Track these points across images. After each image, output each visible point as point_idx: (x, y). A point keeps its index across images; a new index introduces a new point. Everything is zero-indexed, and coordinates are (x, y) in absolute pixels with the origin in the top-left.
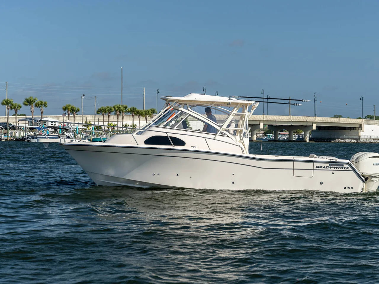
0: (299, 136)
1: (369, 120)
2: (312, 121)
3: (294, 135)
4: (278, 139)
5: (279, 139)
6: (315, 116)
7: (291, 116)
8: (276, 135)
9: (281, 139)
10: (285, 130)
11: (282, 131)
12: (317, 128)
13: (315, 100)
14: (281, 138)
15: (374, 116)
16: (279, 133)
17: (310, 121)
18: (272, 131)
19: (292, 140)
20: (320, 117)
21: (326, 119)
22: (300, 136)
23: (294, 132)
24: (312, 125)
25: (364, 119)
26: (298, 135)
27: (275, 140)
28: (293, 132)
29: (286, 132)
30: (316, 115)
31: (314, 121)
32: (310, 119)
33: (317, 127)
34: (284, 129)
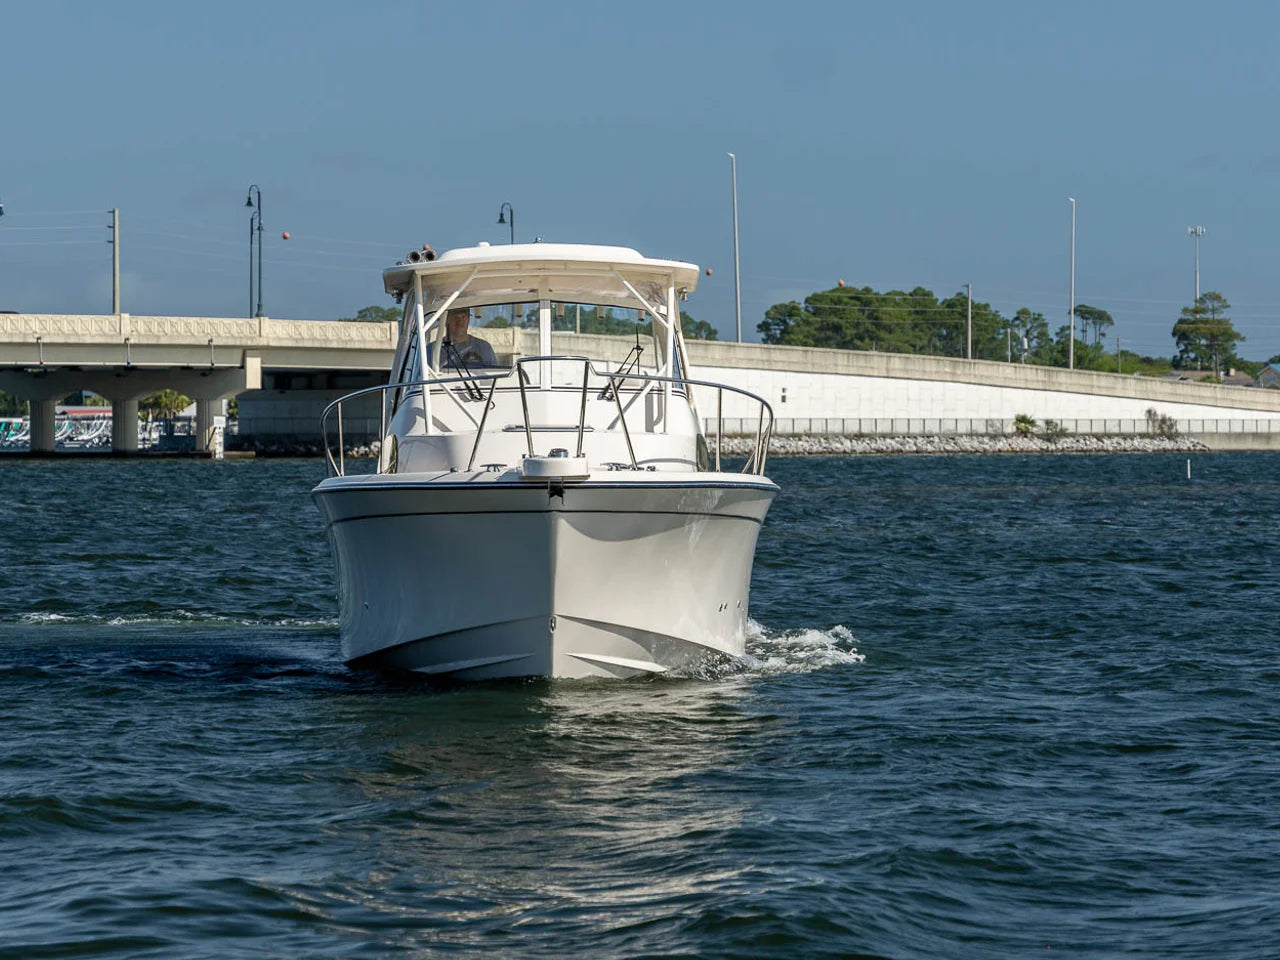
0: (169, 428)
2: (238, 343)
3: (145, 419)
4: (51, 447)
5: (61, 443)
6: (258, 316)
7: (126, 316)
8: (41, 425)
9: (68, 445)
10: (95, 396)
11: (78, 401)
12: (271, 382)
13: (256, 229)
14: (71, 439)
16: (59, 409)
17: (231, 342)
18: (22, 402)
19: (130, 447)
20: (285, 322)
21: (317, 333)
22: (179, 424)
23: (143, 407)
24: (243, 367)
25: (523, 326)
26: (165, 420)
27: (38, 452)
28: (135, 403)
29: (95, 403)
30: (263, 311)
31: (249, 343)
32: (229, 330)
33: (266, 373)
34: (87, 390)
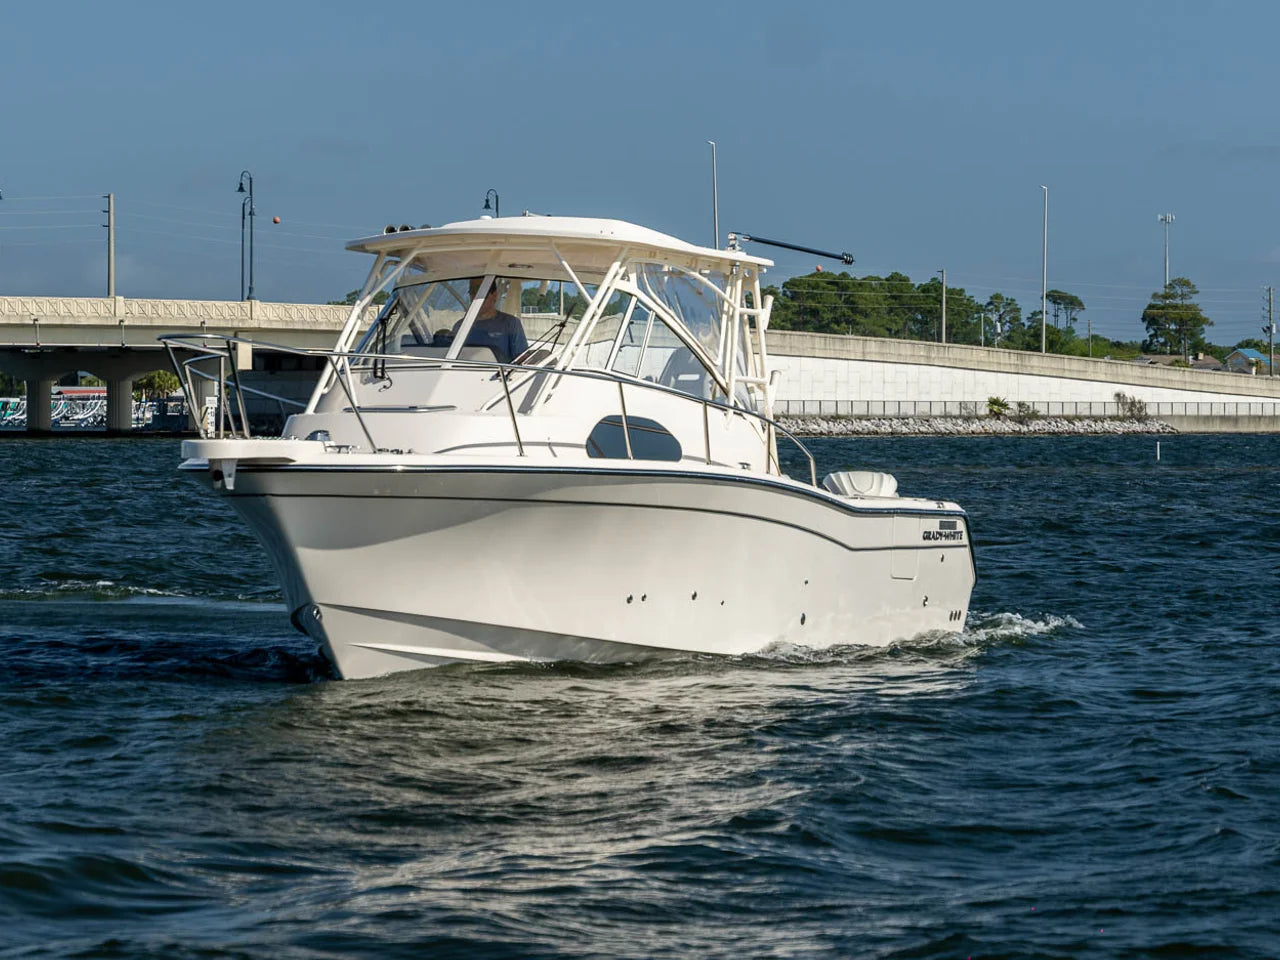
0: (162, 408)
1: (530, 315)
2: (229, 325)
3: (139, 399)
4: (46, 426)
5: (56, 422)
6: (248, 298)
7: (120, 299)
8: (37, 404)
9: (64, 424)
10: (90, 376)
11: (74, 382)
12: (261, 363)
13: (248, 213)
14: (67, 418)
15: (559, 293)
16: (55, 389)
17: (223, 324)
18: (19, 382)
19: (125, 427)
20: (276, 305)
21: (307, 316)
22: (172, 404)
23: (137, 387)
24: (234, 348)
26: (158, 400)
27: (36, 430)
28: (129, 384)
29: (90, 383)
30: (254, 294)
31: (241, 325)
32: (221, 312)
33: (257, 355)
34: (82, 370)
